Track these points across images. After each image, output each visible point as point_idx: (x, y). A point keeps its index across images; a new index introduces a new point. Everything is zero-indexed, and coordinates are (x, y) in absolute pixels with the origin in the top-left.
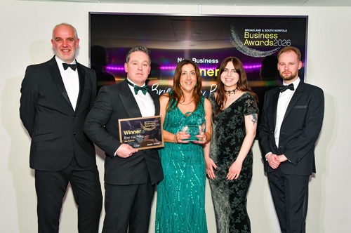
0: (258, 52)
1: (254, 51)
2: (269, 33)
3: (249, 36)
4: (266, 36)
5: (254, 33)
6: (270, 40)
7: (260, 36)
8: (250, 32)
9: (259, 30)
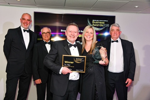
0: (97, 28)
1: (96, 28)
2: (101, 22)
3: (94, 22)
4: (100, 23)
5: (96, 21)
6: (102, 24)
7: (98, 23)
8: (95, 21)
9: (98, 21)
